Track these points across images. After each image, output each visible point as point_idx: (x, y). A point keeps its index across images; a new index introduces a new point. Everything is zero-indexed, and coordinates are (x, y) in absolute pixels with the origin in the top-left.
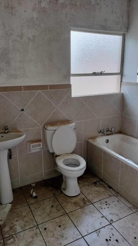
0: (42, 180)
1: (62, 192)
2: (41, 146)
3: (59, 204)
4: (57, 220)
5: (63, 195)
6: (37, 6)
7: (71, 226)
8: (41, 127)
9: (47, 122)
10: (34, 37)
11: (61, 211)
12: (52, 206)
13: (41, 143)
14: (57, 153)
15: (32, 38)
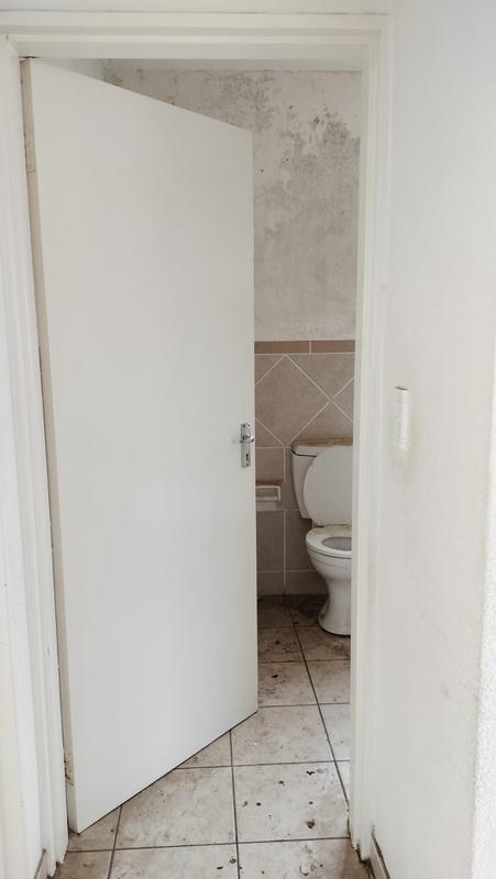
0: (281, 593)
1: (317, 622)
2: (276, 495)
3: (296, 640)
4: (276, 667)
5: (316, 629)
6: (293, 155)
7: (302, 682)
8: (285, 448)
9: (300, 435)
10: (279, 225)
11: (295, 654)
12: (277, 643)
13: (278, 487)
14: (316, 519)
15: (274, 229)
